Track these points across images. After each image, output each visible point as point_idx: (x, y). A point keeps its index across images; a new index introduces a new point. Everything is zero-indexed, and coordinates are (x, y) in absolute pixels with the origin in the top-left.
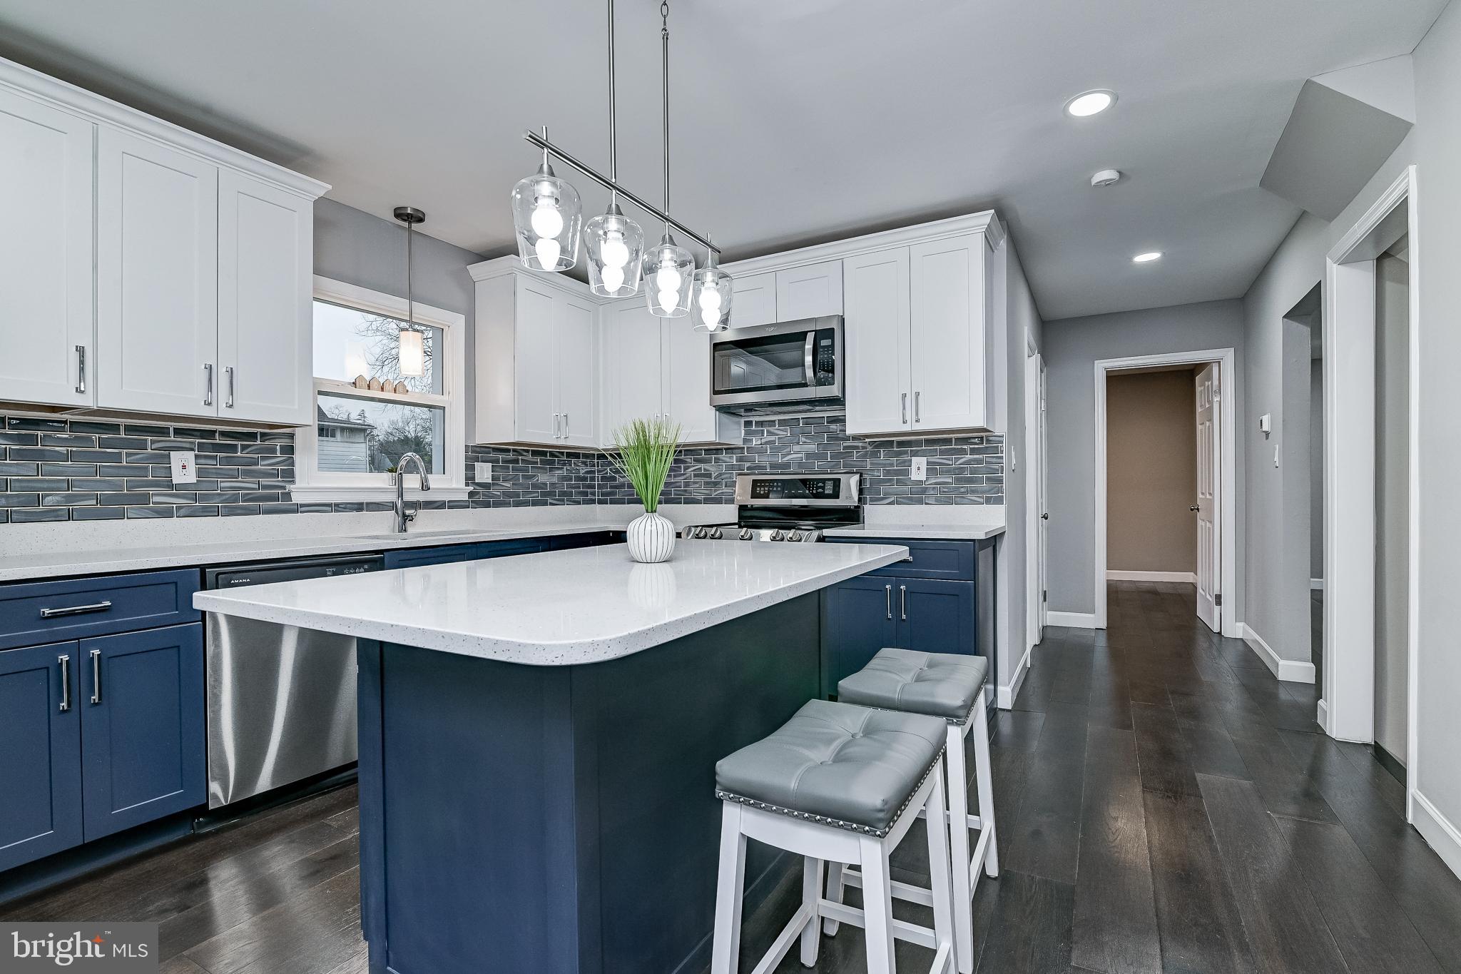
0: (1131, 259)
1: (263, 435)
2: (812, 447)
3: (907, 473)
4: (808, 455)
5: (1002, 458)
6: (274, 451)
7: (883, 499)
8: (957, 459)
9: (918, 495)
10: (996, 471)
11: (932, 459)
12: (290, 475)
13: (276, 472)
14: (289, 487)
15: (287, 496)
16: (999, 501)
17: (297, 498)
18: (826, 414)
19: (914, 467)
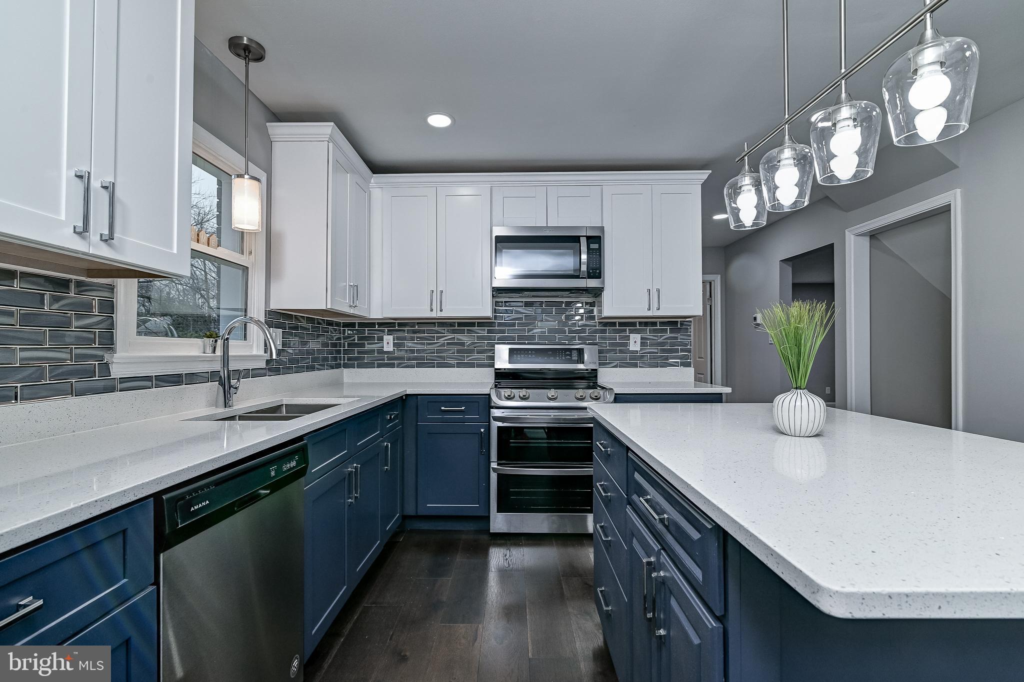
0: (711, 217)
1: (79, 284)
2: (554, 324)
3: (626, 345)
4: (550, 331)
5: (690, 336)
6: (90, 307)
7: (609, 363)
8: (661, 336)
9: (633, 361)
10: (687, 345)
11: (644, 335)
12: (108, 342)
13: (93, 336)
14: (107, 357)
15: (105, 368)
16: (688, 365)
17: (117, 372)
18: (564, 300)
19: (632, 342)
